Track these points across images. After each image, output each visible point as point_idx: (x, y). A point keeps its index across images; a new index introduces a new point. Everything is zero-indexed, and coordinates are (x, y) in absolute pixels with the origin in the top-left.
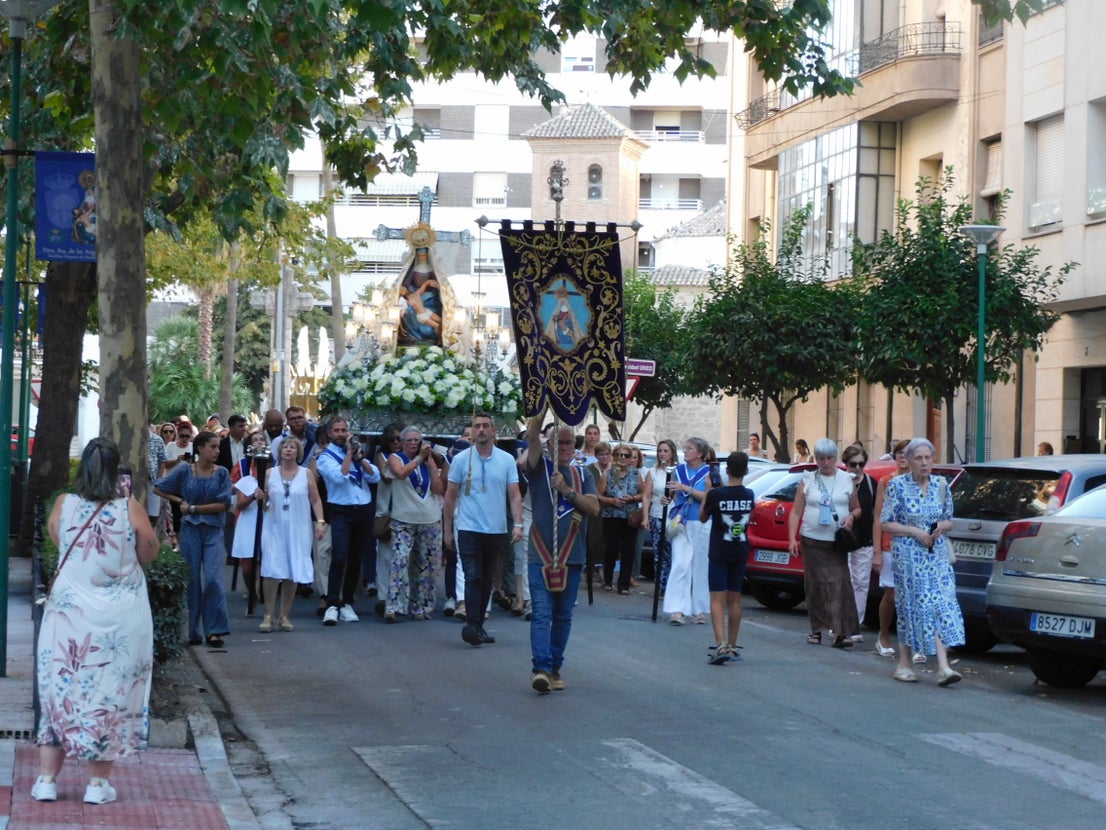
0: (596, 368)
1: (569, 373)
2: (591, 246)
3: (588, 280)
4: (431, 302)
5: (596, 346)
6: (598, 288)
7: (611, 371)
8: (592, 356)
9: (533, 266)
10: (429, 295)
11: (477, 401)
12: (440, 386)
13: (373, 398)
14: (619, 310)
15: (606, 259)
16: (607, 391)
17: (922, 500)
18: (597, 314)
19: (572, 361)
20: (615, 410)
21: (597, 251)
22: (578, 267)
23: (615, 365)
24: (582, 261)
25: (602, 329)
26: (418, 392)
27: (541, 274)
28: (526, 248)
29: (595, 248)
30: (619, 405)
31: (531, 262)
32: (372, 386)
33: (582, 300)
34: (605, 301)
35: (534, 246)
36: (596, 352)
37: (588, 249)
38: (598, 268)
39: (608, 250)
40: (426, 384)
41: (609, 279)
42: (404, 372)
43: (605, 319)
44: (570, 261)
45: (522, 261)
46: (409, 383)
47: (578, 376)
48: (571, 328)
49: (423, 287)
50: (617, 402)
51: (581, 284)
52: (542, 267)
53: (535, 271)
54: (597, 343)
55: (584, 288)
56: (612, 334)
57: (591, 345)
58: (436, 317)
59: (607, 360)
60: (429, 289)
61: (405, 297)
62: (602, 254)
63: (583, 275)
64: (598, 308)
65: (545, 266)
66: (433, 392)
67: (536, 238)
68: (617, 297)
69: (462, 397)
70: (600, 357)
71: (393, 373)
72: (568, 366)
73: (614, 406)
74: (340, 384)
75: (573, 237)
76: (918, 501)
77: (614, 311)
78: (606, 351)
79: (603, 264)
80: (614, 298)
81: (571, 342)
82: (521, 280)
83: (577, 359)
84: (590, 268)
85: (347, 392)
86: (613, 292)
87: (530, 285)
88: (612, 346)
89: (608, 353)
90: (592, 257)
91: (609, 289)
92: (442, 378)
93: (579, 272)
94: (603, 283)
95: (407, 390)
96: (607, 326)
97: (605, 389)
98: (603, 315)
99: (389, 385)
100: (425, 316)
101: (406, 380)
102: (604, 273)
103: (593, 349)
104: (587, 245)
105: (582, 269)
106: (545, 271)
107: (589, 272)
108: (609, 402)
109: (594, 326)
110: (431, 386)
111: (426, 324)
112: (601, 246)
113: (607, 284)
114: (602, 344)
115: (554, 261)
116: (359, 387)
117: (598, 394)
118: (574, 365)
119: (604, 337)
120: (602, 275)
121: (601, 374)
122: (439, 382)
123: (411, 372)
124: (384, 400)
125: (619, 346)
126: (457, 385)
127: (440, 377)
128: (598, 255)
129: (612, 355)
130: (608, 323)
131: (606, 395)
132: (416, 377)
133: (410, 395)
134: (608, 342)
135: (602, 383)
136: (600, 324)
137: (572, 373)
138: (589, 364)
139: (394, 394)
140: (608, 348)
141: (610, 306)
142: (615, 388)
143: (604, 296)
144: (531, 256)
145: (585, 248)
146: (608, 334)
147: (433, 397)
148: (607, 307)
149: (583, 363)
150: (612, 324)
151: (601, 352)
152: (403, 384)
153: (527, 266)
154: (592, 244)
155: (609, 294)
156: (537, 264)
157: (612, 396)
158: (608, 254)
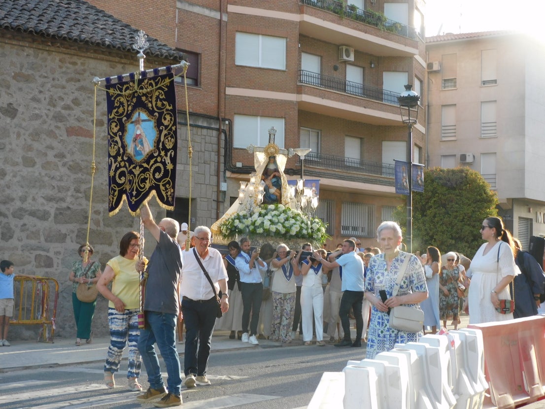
0: (158, 170)
1: (137, 176)
2: (156, 85)
3: (155, 109)
4: (275, 183)
5: (159, 155)
6: (161, 114)
7: (166, 171)
8: (156, 162)
9: (123, 106)
10: (274, 180)
11: (305, 232)
12: (287, 224)
13: (255, 229)
14: (174, 128)
15: (165, 93)
16: (163, 185)
17: (386, 273)
18: (160, 132)
19: (141, 166)
20: (168, 198)
21: (160, 88)
22: (149, 101)
23: (170, 167)
24: (151, 97)
25: (163, 143)
26: (277, 227)
27: (128, 111)
28: (119, 95)
29: (159, 86)
30: (171, 195)
31: (122, 103)
32: (254, 223)
33: (152, 124)
34: (166, 123)
35: (124, 93)
36: (159, 159)
37: (154, 88)
38: (161, 100)
39: (167, 87)
40: (280, 223)
41: (168, 107)
42: (269, 217)
43: (165, 135)
44: (144, 98)
45: (116, 104)
46: (272, 222)
47: (142, 177)
48: (142, 144)
49: (272, 176)
50: (169, 193)
51: (151, 113)
52: (128, 106)
53: (124, 109)
54: (160, 153)
55: (153, 116)
56: (169, 146)
57: (156, 155)
58: (278, 191)
59: (164, 164)
60: (275, 176)
61: (264, 180)
62: (163, 90)
63: (152, 107)
64: (161, 128)
65: (130, 104)
66: (284, 227)
67: (125, 86)
68: (173, 118)
69: (298, 230)
70: (161, 162)
71: (264, 217)
72: (137, 171)
73: (167, 196)
74: (237, 222)
75: (146, 81)
76: (383, 274)
77: (171, 129)
78: (165, 157)
79: (164, 96)
80: (171, 119)
81: (141, 154)
82: (114, 118)
83: (145, 165)
84: (156, 101)
85: (241, 226)
86: (171, 116)
87: (120, 120)
88: (169, 154)
89: (166, 159)
90: (157, 94)
91: (168, 114)
92: (287, 221)
93: (150, 105)
94: (164, 110)
95: (272, 226)
96: (167, 140)
97: (161, 184)
98: (164, 132)
99: (263, 223)
100: (273, 190)
101: (270, 220)
102: (164, 103)
103: (157, 157)
104: (154, 85)
105: (152, 103)
106: (130, 108)
107: (156, 104)
108: (164, 193)
109: (158, 141)
110: (283, 224)
111: (273, 194)
112: (162, 84)
113: (167, 110)
114: (163, 153)
115: (135, 100)
116: (246, 224)
117: (157, 188)
118: (141, 169)
119: (164, 148)
120: (163, 105)
121: (160, 173)
122: (286, 222)
123: (272, 217)
124: (260, 231)
125: (173, 154)
126: (295, 224)
127: (287, 219)
128: (160, 91)
129: (168, 160)
130: (167, 138)
131: (162, 188)
132: (275, 219)
133: (273, 228)
134: (167, 151)
135: (159, 180)
136: (162, 139)
137: (139, 175)
138: (153, 168)
139: (265, 228)
140: (166, 155)
141: (169, 125)
142: (168, 183)
143: (165, 119)
144: (122, 100)
145: (153, 87)
146: (167, 146)
147: (284, 229)
148: (166, 127)
149: (149, 168)
150: (169, 138)
151: (162, 158)
152: (269, 223)
153: (119, 107)
154: (157, 84)
155: (168, 117)
156: (126, 104)
157: (166, 189)
158: (166, 89)
